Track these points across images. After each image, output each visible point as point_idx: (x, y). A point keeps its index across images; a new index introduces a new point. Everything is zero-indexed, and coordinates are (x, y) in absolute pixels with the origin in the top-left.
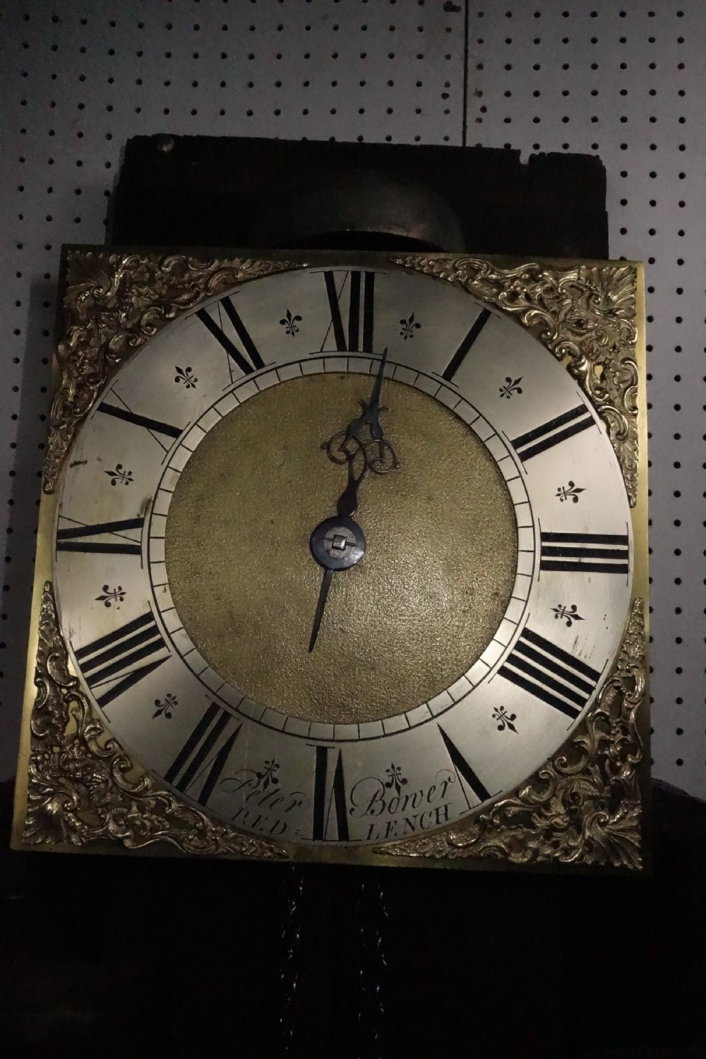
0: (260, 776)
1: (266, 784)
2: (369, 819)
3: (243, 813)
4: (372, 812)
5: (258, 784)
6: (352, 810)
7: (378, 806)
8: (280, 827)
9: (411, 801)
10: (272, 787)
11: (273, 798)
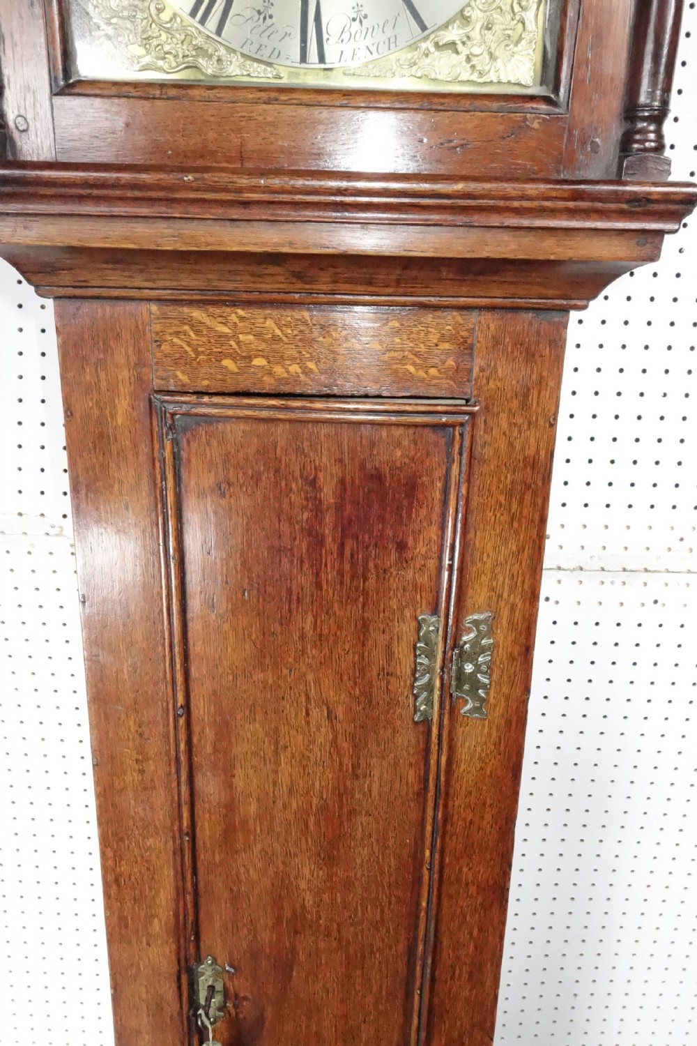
0: (259, 12)
1: (265, 18)
2: (341, 47)
3: (249, 42)
4: (342, 41)
5: (259, 19)
6: (328, 39)
7: (346, 36)
8: (276, 53)
9: (370, 30)
10: (269, 22)
11: (270, 31)
